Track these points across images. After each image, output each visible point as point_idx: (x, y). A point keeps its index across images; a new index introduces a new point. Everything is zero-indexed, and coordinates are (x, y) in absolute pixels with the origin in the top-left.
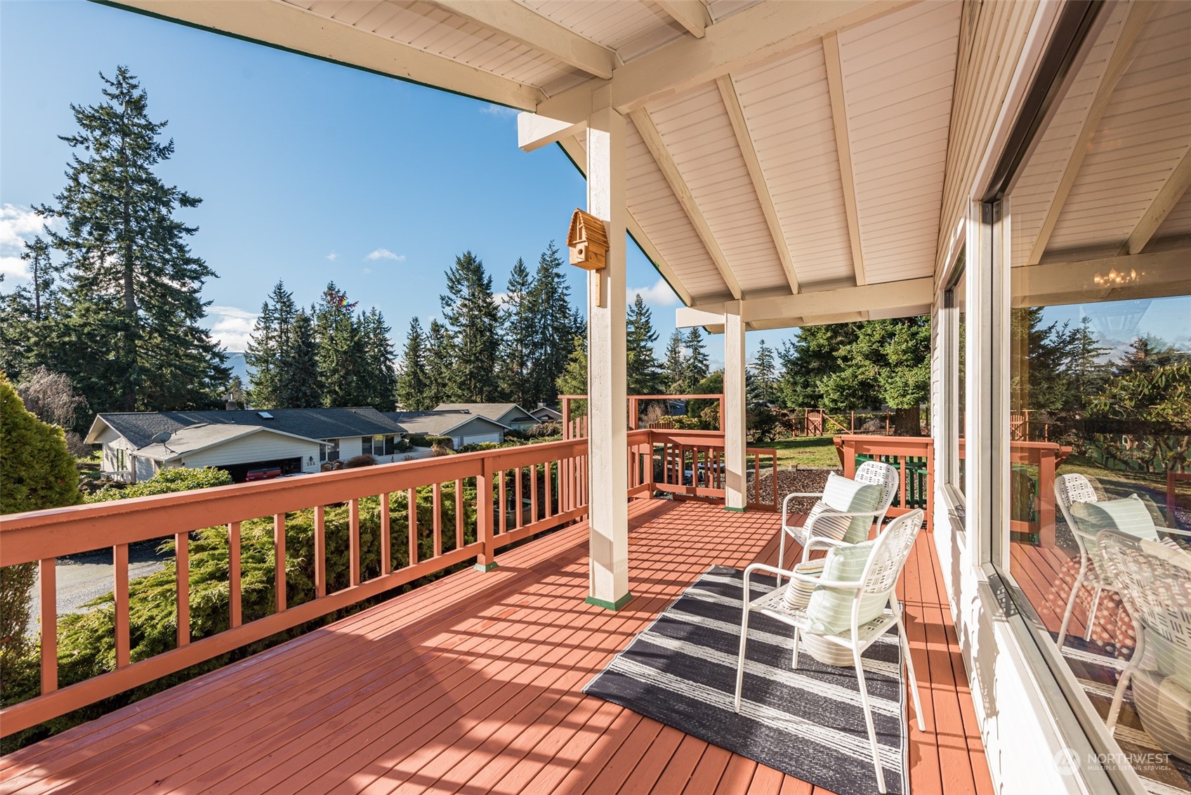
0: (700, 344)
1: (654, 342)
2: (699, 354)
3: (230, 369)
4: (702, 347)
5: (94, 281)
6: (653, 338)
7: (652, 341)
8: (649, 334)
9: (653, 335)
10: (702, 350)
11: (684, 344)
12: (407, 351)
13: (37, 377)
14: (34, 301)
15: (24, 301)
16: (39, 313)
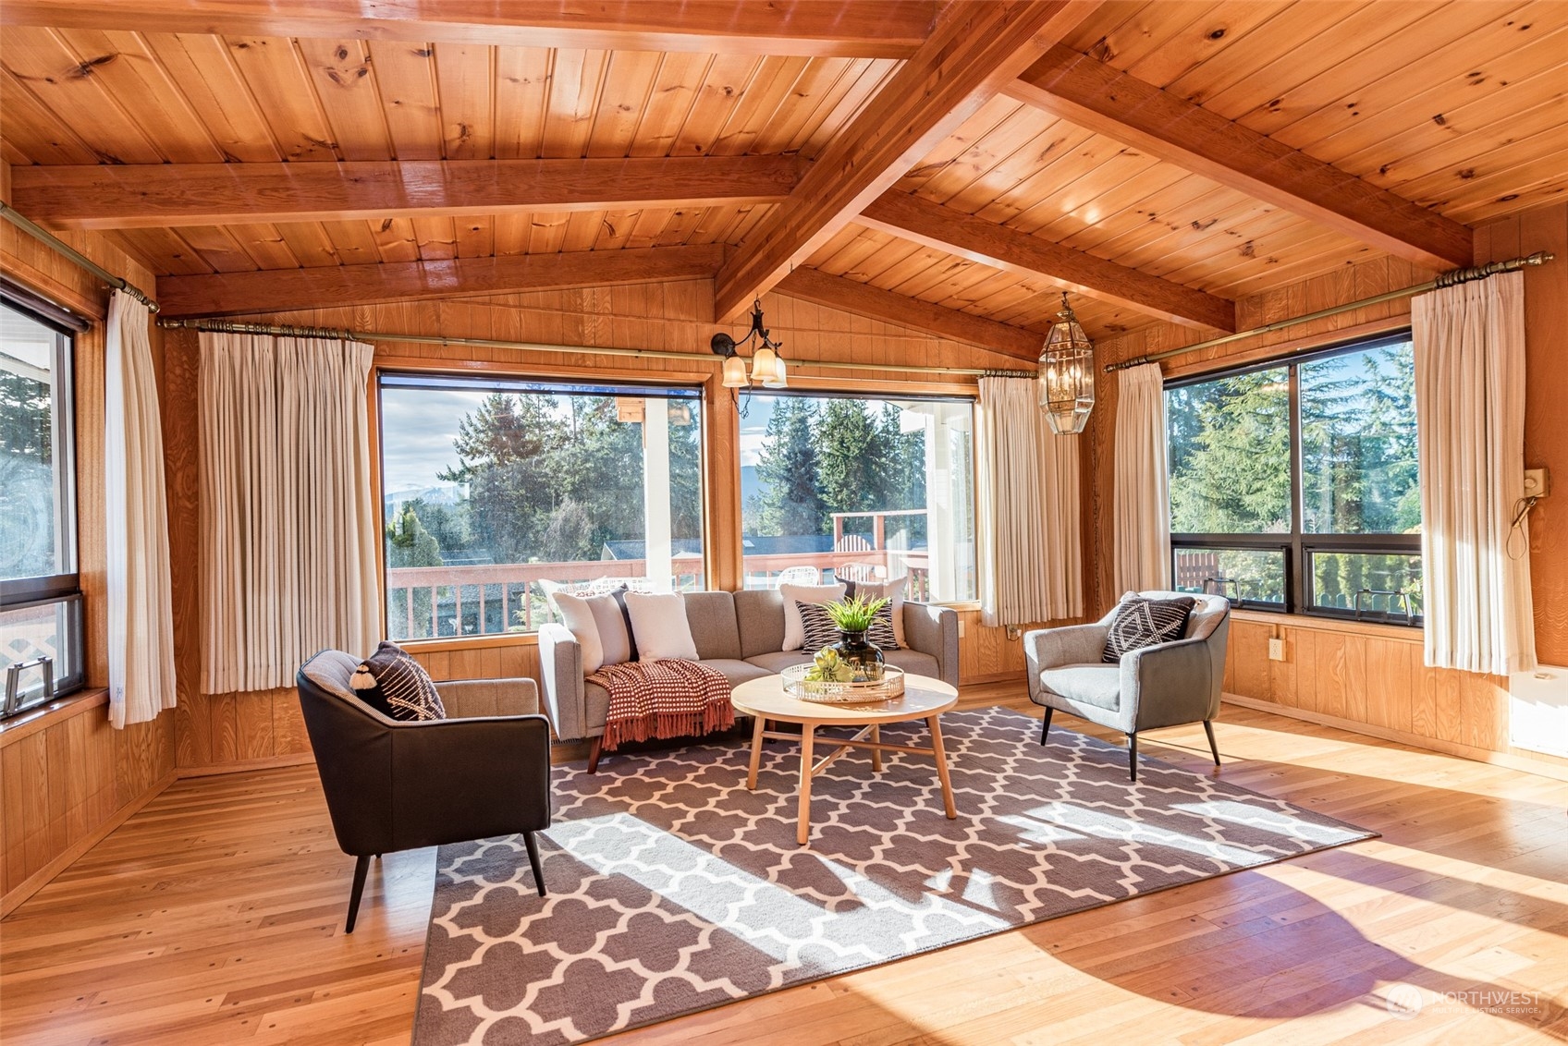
13: (563, 505)
14: (572, 428)
15: (566, 429)
16: (576, 438)
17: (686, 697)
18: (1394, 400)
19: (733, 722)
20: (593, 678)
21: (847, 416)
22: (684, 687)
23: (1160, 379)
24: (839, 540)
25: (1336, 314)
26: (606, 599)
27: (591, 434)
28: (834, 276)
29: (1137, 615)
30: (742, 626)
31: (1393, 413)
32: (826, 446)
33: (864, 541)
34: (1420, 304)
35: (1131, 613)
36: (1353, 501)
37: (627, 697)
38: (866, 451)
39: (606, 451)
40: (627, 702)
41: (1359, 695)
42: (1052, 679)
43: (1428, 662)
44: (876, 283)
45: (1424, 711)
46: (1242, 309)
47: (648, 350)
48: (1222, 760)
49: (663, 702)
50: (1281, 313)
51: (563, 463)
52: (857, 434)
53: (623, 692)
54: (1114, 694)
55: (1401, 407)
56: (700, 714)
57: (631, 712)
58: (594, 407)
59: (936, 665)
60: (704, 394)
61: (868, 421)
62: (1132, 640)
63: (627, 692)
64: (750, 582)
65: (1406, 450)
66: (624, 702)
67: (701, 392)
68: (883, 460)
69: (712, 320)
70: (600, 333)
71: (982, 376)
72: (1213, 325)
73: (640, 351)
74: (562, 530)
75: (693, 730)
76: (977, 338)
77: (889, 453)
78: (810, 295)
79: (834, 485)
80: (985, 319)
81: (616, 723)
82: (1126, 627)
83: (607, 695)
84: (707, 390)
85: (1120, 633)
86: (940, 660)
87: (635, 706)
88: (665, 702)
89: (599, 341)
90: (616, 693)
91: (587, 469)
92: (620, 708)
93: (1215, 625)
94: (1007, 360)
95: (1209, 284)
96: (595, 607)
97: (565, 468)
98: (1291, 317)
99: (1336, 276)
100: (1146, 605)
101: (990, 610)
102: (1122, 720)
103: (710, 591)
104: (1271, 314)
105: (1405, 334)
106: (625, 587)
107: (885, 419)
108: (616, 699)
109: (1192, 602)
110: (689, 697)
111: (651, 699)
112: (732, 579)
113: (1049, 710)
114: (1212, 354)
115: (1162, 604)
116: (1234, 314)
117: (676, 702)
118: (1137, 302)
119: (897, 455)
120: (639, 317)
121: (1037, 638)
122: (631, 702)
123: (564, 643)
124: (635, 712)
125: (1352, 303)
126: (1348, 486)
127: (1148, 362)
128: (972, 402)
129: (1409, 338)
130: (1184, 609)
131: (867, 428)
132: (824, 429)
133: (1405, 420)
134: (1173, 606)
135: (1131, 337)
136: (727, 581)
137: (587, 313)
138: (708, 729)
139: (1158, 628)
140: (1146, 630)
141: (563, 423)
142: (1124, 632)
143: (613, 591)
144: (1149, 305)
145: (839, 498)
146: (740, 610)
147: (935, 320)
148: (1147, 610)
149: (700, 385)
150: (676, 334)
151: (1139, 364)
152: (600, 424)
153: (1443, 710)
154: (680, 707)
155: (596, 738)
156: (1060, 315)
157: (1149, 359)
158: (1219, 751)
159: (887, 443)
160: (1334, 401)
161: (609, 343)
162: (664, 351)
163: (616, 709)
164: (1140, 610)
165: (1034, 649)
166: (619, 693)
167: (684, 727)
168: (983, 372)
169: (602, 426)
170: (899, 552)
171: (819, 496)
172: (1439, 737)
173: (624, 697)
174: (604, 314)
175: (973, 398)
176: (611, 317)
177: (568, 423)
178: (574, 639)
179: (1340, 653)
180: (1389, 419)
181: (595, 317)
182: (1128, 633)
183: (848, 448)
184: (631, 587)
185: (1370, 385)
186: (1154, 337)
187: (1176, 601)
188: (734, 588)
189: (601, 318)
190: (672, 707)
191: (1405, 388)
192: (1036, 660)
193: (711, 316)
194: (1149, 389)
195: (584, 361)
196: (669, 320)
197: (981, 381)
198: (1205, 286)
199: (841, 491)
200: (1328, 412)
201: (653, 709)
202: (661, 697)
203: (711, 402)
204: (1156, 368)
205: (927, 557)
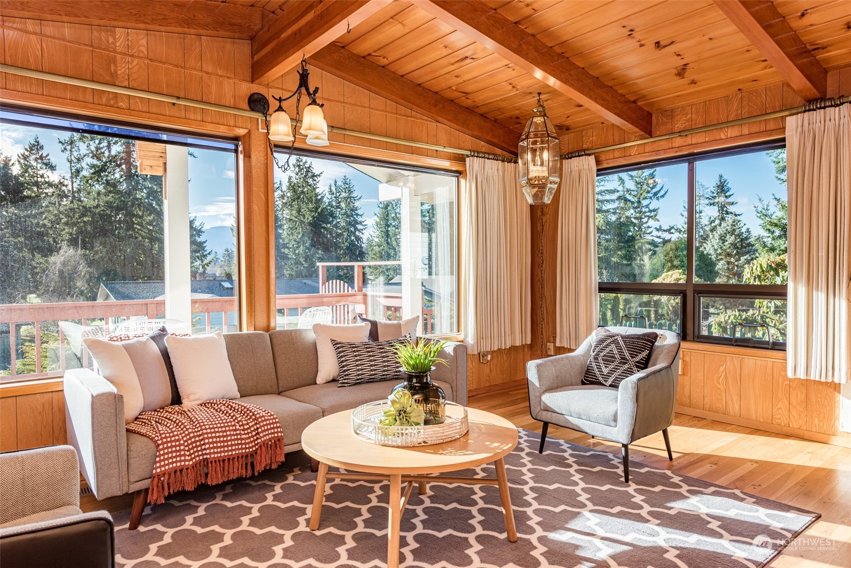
0: (730, 200)
1: (661, 200)
2: (727, 213)
3: (204, 242)
4: (733, 204)
5: (103, 169)
6: (660, 195)
7: (658, 199)
8: (654, 190)
9: (659, 191)
10: (731, 209)
11: (707, 201)
12: (378, 220)
13: (62, 252)
14: (70, 187)
15: (64, 188)
16: (74, 197)
17: (237, 439)
18: (633, 203)
19: (283, 459)
20: (133, 427)
21: (303, 192)
22: (236, 430)
23: (594, 168)
24: (324, 283)
25: (727, 127)
26: (145, 343)
27: (89, 193)
28: (359, 56)
29: (613, 346)
30: (278, 362)
31: (632, 211)
32: (286, 213)
33: (346, 285)
34: (792, 122)
35: (608, 345)
36: (617, 262)
37: (175, 446)
38: (318, 219)
39: (102, 208)
40: (176, 451)
41: (736, 398)
42: (551, 399)
43: (790, 374)
44: (393, 68)
45: (781, 408)
46: (657, 119)
47: (186, 99)
48: (674, 456)
49: (214, 448)
50: (687, 124)
51: (61, 216)
52: (310, 206)
53: (171, 442)
54: (613, 413)
55: (636, 208)
56: (252, 455)
57: (180, 461)
58: (92, 171)
59: (451, 390)
60: (240, 148)
61: (319, 197)
62: (611, 367)
63: (175, 441)
64: (281, 323)
65: (638, 233)
66: (172, 452)
67: (237, 146)
68: (329, 225)
69: (249, 79)
70: (135, 76)
71: (468, 156)
72: (640, 129)
73: (178, 98)
74: (61, 272)
75: (244, 472)
76: (464, 125)
77: (333, 221)
78: (339, 69)
79: (293, 243)
80: (470, 110)
81: (164, 475)
82: (605, 356)
83: (152, 445)
84: (244, 144)
85: (600, 360)
86: (454, 386)
87: (184, 455)
88: (217, 447)
89: (132, 84)
90: (163, 443)
91: (85, 222)
92: (168, 459)
93: (675, 354)
94: (483, 146)
95: (643, 97)
96: (133, 352)
97: (63, 221)
98: (694, 127)
99: (728, 99)
100: (619, 339)
101: (471, 340)
102: (619, 434)
103: (245, 331)
104: (679, 125)
105: (780, 143)
106: (163, 330)
107: (329, 197)
108: (163, 449)
109: (655, 337)
110: (241, 439)
111: (201, 445)
112: (265, 320)
113: (546, 425)
114: (633, 152)
115: (633, 338)
116: (651, 123)
117: (228, 446)
118: (598, 104)
119: (338, 222)
120: (177, 66)
121: (539, 367)
122: (180, 451)
123: (103, 395)
124: (185, 461)
125: (738, 120)
126: (615, 253)
127: (586, 155)
128: (457, 176)
129: (784, 146)
130: (651, 342)
131: (319, 201)
132: (284, 201)
133: (638, 215)
134: (642, 339)
135: (571, 135)
136: (261, 321)
137: (120, 53)
138: (259, 468)
139: (632, 357)
140: (622, 358)
141: (61, 183)
142: (603, 360)
143: (151, 333)
144: (605, 108)
145: (297, 252)
146: (276, 349)
147: (436, 106)
148: (621, 343)
149: (236, 139)
150: (214, 88)
151: (579, 156)
152: (97, 186)
153: (794, 407)
154: (232, 450)
155: (139, 492)
156: (535, 110)
157: (587, 152)
158: (672, 449)
159: (332, 214)
160: (608, 201)
161: (145, 87)
162: (202, 102)
163: (164, 460)
164: (615, 342)
165: (536, 376)
166: (167, 442)
167: (235, 470)
168: (468, 153)
169: (99, 187)
170: (378, 294)
171: (283, 250)
172: (791, 426)
173: (172, 447)
174: (138, 57)
175: (459, 173)
176: (146, 61)
177: (66, 182)
178: (113, 389)
179: (722, 369)
180: (630, 214)
181: (129, 59)
182: (608, 361)
183: (304, 216)
184: (170, 329)
185: (621, 193)
186: (589, 137)
187: (644, 335)
188: (268, 329)
189: (136, 61)
190: (224, 452)
191: (638, 197)
192: (537, 385)
193: (248, 75)
194: (586, 175)
195: (117, 102)
196: (207, 73)
197: (467, 159)
198: (638, 99)
199: (298, 247)
200: (604, 208)
201: (203, 455)
202: (213, 443)
203: (248, 156)
204: (592, 159)
205: (400, 298)
